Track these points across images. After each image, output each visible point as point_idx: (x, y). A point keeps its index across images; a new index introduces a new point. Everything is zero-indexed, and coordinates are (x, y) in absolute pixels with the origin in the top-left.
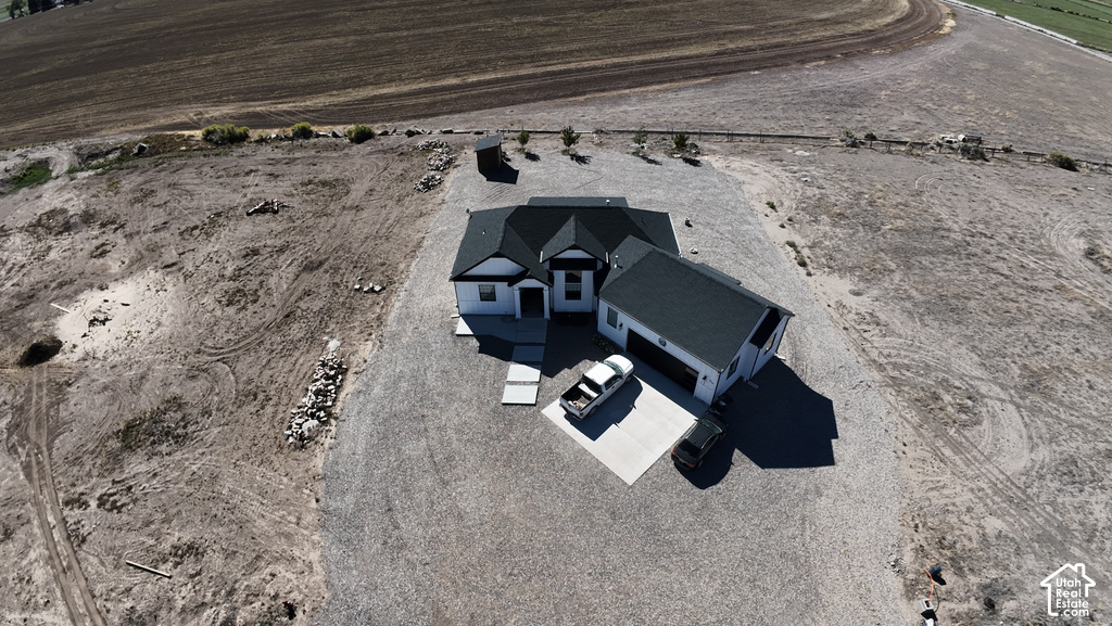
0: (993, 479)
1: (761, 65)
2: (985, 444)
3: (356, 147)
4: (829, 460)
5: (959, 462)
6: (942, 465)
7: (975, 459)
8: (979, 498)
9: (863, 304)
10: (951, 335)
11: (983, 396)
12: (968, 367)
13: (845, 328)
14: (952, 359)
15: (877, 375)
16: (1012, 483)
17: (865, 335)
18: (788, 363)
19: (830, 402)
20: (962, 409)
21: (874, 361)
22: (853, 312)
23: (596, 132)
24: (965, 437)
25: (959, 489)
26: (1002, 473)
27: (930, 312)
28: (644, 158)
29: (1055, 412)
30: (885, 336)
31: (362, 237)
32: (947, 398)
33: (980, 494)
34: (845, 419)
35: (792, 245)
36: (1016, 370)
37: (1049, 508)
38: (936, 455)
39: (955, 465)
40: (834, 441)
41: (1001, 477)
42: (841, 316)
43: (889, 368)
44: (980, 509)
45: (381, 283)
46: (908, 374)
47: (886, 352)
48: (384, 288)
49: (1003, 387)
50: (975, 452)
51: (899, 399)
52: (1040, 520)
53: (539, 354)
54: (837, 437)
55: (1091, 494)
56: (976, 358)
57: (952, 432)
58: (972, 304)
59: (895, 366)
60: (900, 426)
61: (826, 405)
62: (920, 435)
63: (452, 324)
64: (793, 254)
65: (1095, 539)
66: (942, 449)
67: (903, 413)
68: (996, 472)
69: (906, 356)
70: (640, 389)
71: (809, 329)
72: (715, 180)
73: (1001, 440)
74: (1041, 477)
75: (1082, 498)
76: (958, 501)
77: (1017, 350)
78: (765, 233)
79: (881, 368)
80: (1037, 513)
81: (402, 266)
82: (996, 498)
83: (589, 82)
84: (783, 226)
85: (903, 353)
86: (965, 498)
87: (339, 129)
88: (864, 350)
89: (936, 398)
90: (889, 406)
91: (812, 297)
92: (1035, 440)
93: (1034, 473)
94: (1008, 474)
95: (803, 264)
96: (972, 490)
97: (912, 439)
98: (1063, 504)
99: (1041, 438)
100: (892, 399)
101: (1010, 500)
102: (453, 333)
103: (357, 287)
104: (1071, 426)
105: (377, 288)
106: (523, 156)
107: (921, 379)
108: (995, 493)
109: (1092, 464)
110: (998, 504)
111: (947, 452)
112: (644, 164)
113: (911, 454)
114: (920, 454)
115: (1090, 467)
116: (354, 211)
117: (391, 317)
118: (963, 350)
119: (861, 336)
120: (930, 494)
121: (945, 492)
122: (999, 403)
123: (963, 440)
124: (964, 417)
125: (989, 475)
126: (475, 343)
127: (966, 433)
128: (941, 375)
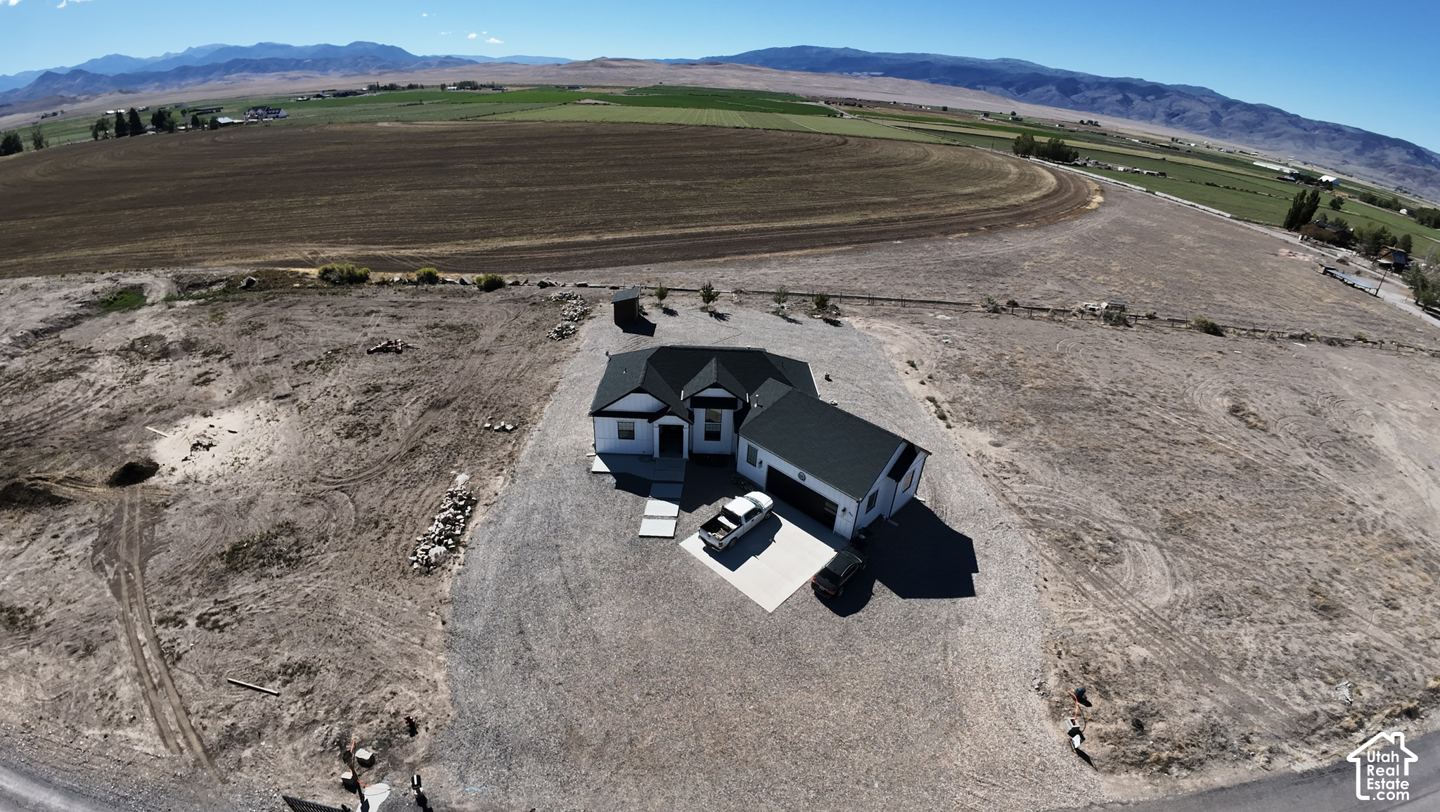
0: (1136, 612)
1: (903, 235)
2: (1128, 580)
3: (485, 295)
4: (970, 592)
5: (1101, 596)
6: (1084, 599)
7: (1118, 593)
8: (1123, 629)
9: (1002, 455)
10: (1092, 482)
11: (1125, 538)
12: (1108, 512)
13: (985, 476)
14: (1093, 504)
15: (1016, 518)
16: (1156, 616)
17: (1005, 482)
18: (928, 505)
19: (970, 541)
20: (1103, 548)
21: (1014, 505)
22: (993, 461)
23: (735, 292)
24: (1106, 574)
25: (1101, 620)
26: (1146, 606)
27: (1069, 462)
28: (784, 317)
29: (1198, 553)
30: (1024, 483)
31: (493, 379)
32: (1088, 539)
33: (1123, 625)
34: (986, 556)
35: (932, 400)
36: (1158, 515)
37: (1195, 639)
38: (1078, 589)
39: (1097, 598)
40: (974, 575)
41: (1144, 610)
42: (981, 464)
43: (1029, 511)
44: (1123, 638)
45: (513, 422)
46: (1049, 517)
47: (1025, 497)
48: (515, 428)
49: (1144, 529)
50: (1117, 588)
51: (1040, 539)
52: (1186, 649)
53: (678, 490)
54: (977, 571)
55: (1239, 627)
56: (1116, 504)
57: (1093, 570)
58: (1112, 455)
59: (1035, 509)
60: (1041, 564)
61: (965, 544)
62: (1061, 572)
63: (588, 462)
64: (933, 409)
65: (1246, 668)
66: (1084, 585)
67: (1044, 552)
68: (1139, 605)
69: (1045, 502)
70: (780, 525)
71: (949, 476)
72: (856, 339)
73: (1144, 577)
74: (1186, 611)
75: (1230, 630)
76: (1101, 631)
77: (1159, 497)
78: (905, 389)
79: (1021, 511)
80: (1183, 642)
81: (535, 408)
82: (1140, 629)
83: (728, 245)
84: (923, 383)
85: (1042, 498)
86: (1108, 628)
87: (467, 277)
88: (1003, 495)
89: (1077, 538)
90: (1029, 545)
91: (951, 447)
92: (1178, 577)
93: (1178, 607)
94: (1152, 607)
95: (943, 417)
96: (1115, 622)
97: (1053, 575)
98: (1210, 635)
99: (1184, 575)
100: (1032, 539)
101: (1155, 631)
102: (588, 470)
103: (487, 425)
104: (1215, 565)
105: (509, 427)
106: (661, 311)
107: (1061, 522)
108: (1139, 625)
109: (1239, 599)
110: (1142, 634)
111: (1089, 587)
112: (784, 323)
113: (1051, 588)
114: (1061, 588)
115: (1237, 602)
116: (483, 355)
117: (524, 455)
118: (1103, 496)
119: (1001, 482)
120: (1073, 625)
121: (1088, 623)
122: (1140, 545)
123: (1105, 577)
124: (1105, 556)
125: (1132, 608)
126: (611, 480)
127: (1107, 570)
128: (1081, 519)
